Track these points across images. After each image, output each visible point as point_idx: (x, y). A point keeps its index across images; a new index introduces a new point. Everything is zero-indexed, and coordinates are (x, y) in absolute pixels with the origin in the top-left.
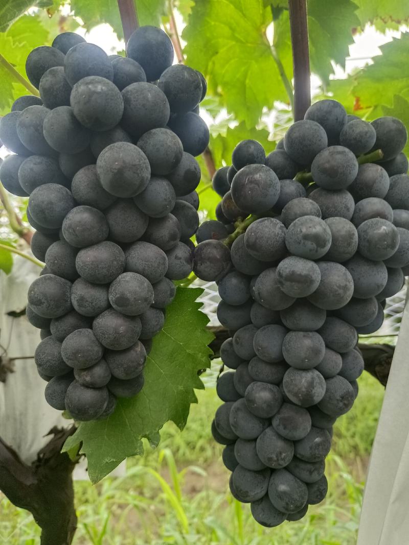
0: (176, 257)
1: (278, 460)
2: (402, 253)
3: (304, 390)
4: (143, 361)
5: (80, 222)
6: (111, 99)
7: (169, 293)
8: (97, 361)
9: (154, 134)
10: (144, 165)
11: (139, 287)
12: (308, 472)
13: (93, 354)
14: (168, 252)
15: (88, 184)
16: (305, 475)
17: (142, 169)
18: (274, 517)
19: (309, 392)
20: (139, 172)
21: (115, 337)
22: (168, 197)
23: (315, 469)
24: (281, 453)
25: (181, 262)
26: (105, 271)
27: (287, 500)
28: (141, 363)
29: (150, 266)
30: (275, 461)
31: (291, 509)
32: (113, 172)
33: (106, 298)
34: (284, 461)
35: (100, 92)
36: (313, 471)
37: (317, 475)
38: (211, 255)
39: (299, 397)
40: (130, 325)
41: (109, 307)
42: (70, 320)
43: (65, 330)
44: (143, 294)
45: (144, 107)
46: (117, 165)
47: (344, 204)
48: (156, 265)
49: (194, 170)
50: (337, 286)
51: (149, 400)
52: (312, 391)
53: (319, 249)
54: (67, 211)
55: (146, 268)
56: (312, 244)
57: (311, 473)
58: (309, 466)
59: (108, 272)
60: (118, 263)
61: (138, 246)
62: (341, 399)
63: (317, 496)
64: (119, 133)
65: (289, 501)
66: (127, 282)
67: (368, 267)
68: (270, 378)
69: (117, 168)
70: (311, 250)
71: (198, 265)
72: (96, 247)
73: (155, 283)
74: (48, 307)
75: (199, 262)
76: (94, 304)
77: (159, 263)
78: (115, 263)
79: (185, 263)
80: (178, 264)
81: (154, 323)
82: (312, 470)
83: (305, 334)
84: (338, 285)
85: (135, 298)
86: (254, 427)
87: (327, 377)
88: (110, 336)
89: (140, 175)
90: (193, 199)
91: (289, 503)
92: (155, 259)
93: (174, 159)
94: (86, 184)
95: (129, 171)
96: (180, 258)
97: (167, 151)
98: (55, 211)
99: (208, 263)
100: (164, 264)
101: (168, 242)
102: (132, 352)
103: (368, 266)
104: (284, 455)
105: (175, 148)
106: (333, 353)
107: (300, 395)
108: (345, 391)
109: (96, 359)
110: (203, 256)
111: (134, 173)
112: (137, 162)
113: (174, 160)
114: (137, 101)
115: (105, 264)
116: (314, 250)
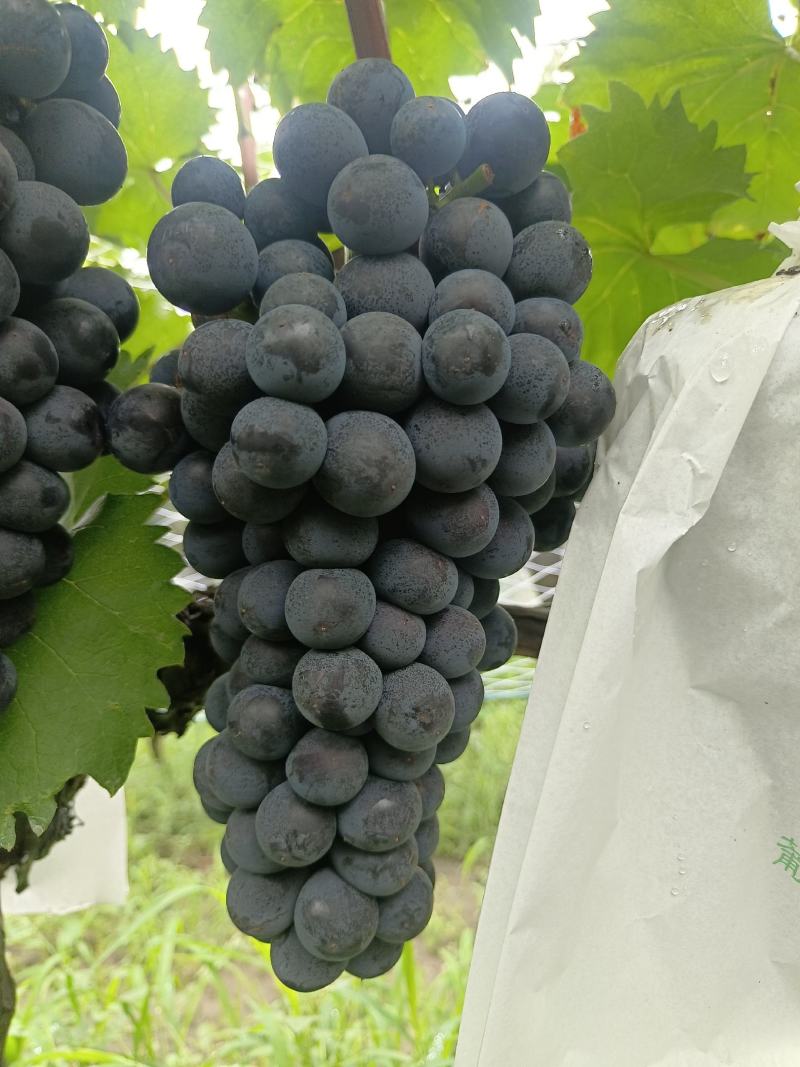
0: (49, 418)
1: (290, 849)
2: (526, 387)
3: (321, 693)
7: (38, 497)
12: (370, 874)
14: (25, 405)
16: (364, 880)
18: (309, 969)
19: (333, 698)
23: (385, 868)
24: (295, 834)
25: (60, 429)
27: (323, 932)
30: (285, 851)
31: (334, 951)
34: (305, 850)
36: (381, 870)
37: (391, 880)
38: (136, 414)
39: (314, 709)
47: (397, 283)
50: (362, 460)
51: (37, 731)
52: (338, 695)
53: (303, 373)
56: (285, 363)
57: (375, 874)
58: (371, 861)
62: (413, 712)
63: (402, 924)
65: (326, 935)
67: (446, 420)
68: (274, 674)
70: (286, 378)
75: (113, 430)
79: (71, 431)
80: (53, 432)
82: (378, 869)
83: (326, 572)
84: (364, 457)
86: (246, 779)
87: (388, 668)
91: (326, 938)
96: (58, 420)
99: (130, 430)
101: (15, 381)
103: (446, 417)
104: (301, 838)
106: (400, 614)
107: (315, 706)
108: (424, 694)
110: (120, 415)
116: (292, 376)
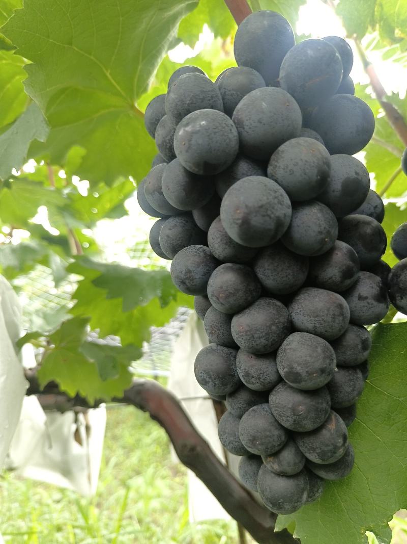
0: (361, 298)
4: (342, 442)
5: (221, 287)
6: (215, 133)
7: (360, 347)
8: (281, 446)
9: (283, 152)
10: (276, 201)
11: (310, 356)
13: (274, 440)
14: (347, 292)
15: (221, 240)
17: (273, 208)
20: (269, 212)
21: (295, 421)
22: (322, 227)
25: (368, 303)
26: (263, 341)
28: (340, 445)
29: (322, 322)
32: (237, 224)
33: (275, 370)
35: (199, 131)
40: (311, 403)
41: (280, 380)
42: (243, 396)
43: (240, 408)
44: (318, 364)
45: (261, 123)
46: (240, 215)
48: (330, 319)
49: (356, 176)
51: (368, 478)
54: (208, 275)
55: (317, 325)
59: (268, 341)
60: (278, 327)
61: (302, 296)
64: (243, 166)
66: (294, 350)
69: (240, 217)
71: (397, 298)
72: (247, 311)
73: (335, 341)
74: (215, 386)
76: (261, 380)
77: (334, 314)
78: (274, 328)
79: (375, 303)
80: (364, 306)
81: (348, 389)
85: (307, 372)
88: (288, 418)
89: (272, 216)
90: (372, 206)
92: (326, 312)
93: (317, 176)
94: (219, 240)
95: (256, 216)
96: (366, 298)
97: (304, 170)
98: (196, 279)
100: (342, 314)
102: (324, 432)
105: (316, 162)
109: (279, 445)
111: (264, 216)
112: (265, 200)
113: (319, 177)
114: (250, 118)
115: (262, 333)
